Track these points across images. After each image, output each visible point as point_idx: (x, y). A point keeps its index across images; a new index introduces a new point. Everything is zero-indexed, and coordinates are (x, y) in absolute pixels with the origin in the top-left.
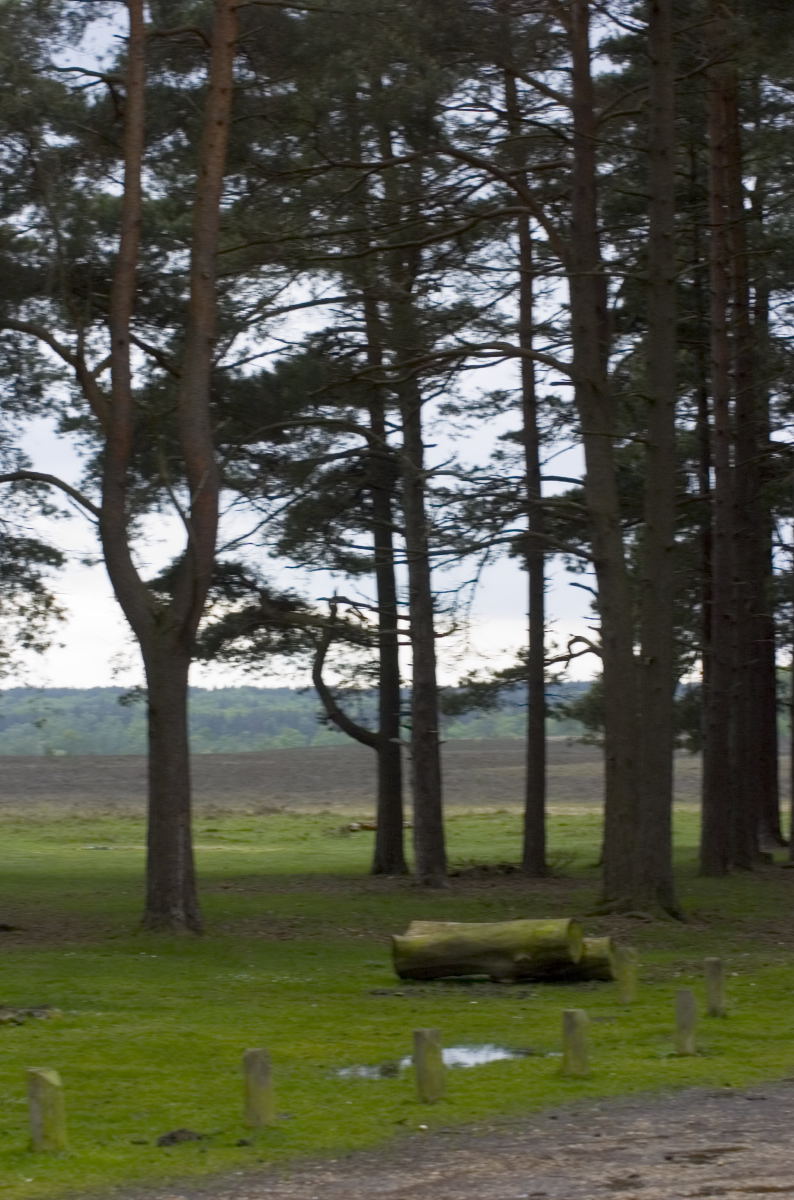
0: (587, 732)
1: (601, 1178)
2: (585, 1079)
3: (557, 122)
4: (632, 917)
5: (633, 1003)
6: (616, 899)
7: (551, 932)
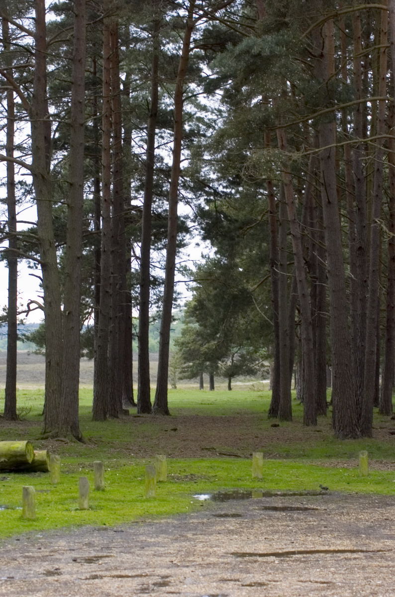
0: (37, 348)
1: (41, 570)
2: (34, 521)
3: (28, 45)
4: (59, 440)
5: (58, 483)
6: (51, 431)
7: (18, 448)
